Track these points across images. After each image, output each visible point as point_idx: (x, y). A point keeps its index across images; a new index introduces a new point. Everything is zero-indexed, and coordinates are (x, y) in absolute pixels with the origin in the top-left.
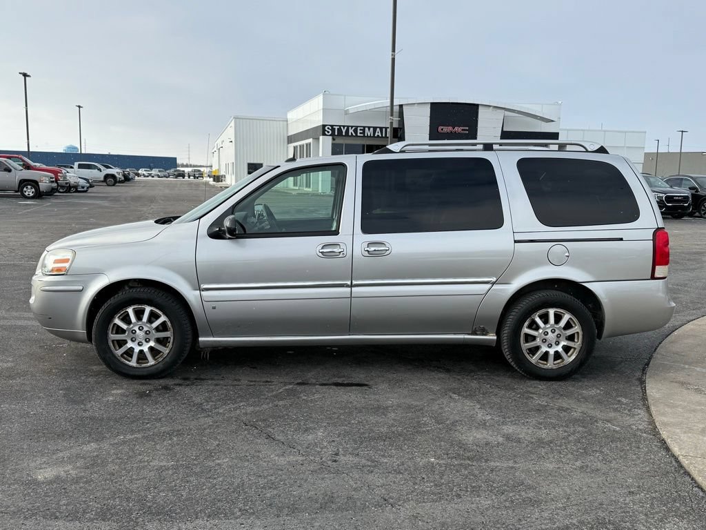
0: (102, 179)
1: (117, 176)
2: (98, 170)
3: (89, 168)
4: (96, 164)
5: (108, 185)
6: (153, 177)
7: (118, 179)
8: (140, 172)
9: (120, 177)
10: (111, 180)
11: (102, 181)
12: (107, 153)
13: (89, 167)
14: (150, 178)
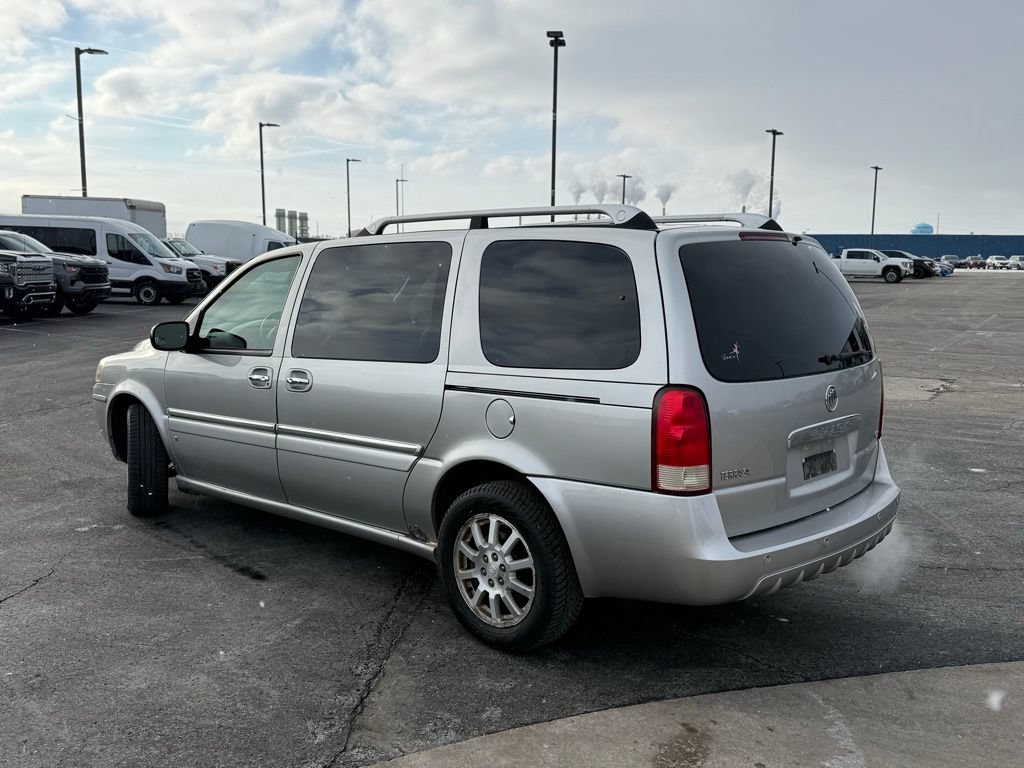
0: (880, 273)
1: (902, 268)
2: (875, 259)
3: (862, 258)
4: (873, 251)
5: (888, 282)
6: (1008, 268)
7: (903, 273)
8: (988, 261)
9: (907, 269)
10: (892, 274)
11: (879, 277)
12: (968, 233)
13: (862, 256)
14: (1004, 271)
